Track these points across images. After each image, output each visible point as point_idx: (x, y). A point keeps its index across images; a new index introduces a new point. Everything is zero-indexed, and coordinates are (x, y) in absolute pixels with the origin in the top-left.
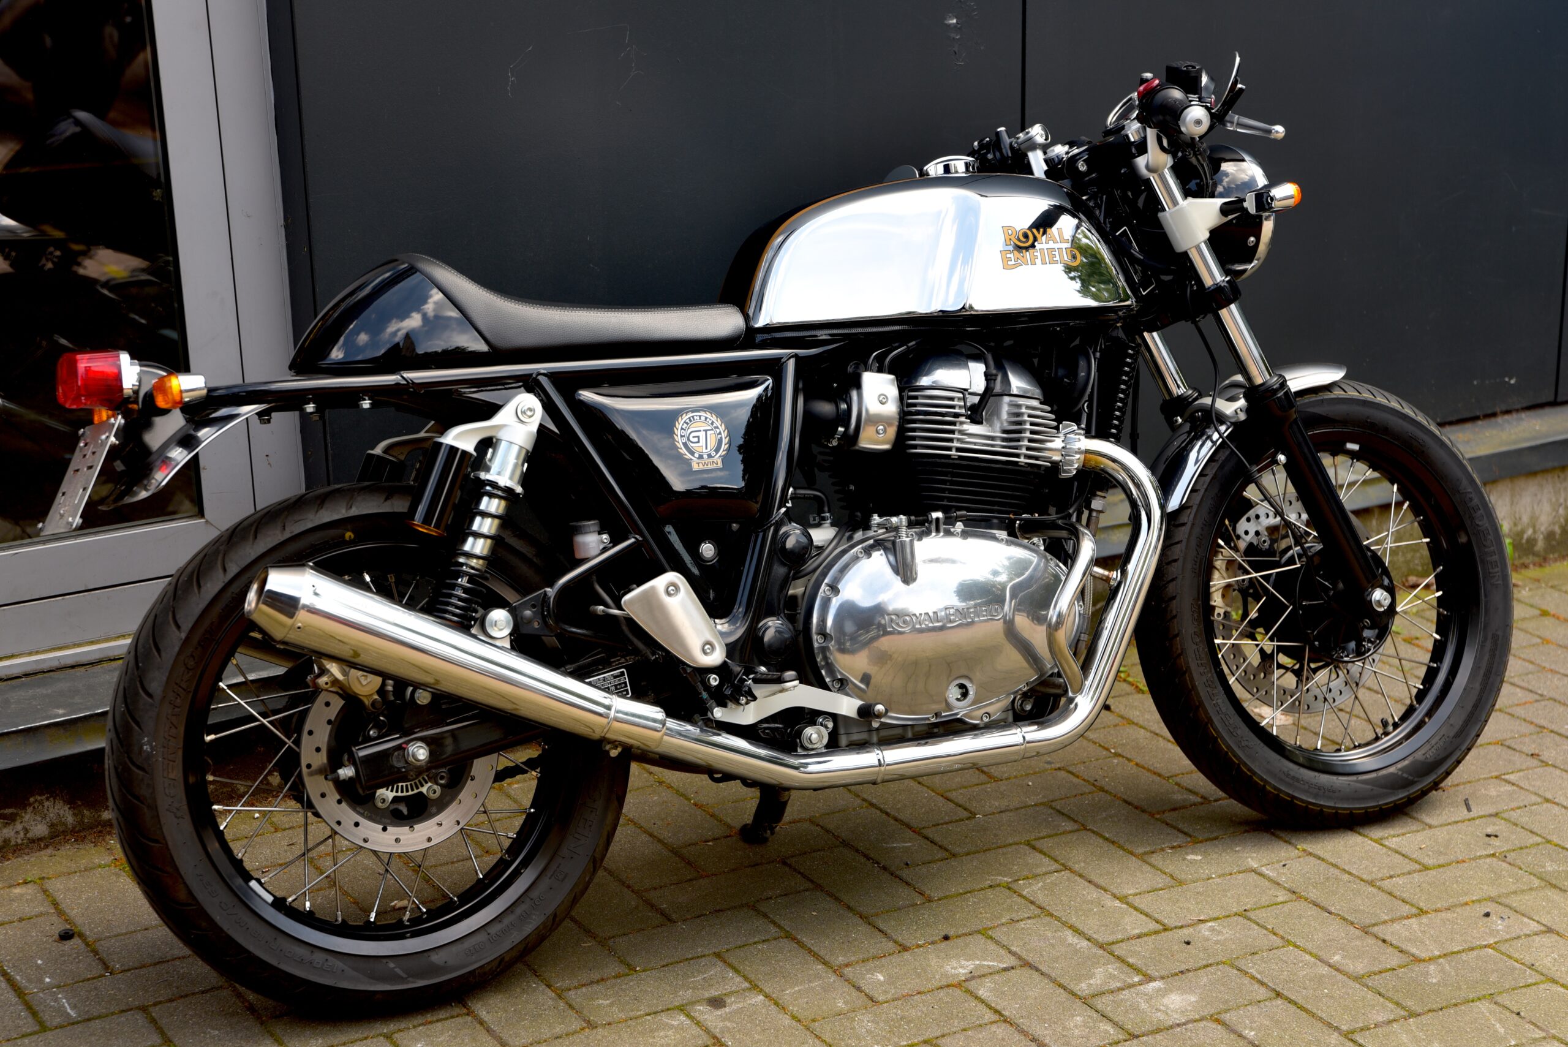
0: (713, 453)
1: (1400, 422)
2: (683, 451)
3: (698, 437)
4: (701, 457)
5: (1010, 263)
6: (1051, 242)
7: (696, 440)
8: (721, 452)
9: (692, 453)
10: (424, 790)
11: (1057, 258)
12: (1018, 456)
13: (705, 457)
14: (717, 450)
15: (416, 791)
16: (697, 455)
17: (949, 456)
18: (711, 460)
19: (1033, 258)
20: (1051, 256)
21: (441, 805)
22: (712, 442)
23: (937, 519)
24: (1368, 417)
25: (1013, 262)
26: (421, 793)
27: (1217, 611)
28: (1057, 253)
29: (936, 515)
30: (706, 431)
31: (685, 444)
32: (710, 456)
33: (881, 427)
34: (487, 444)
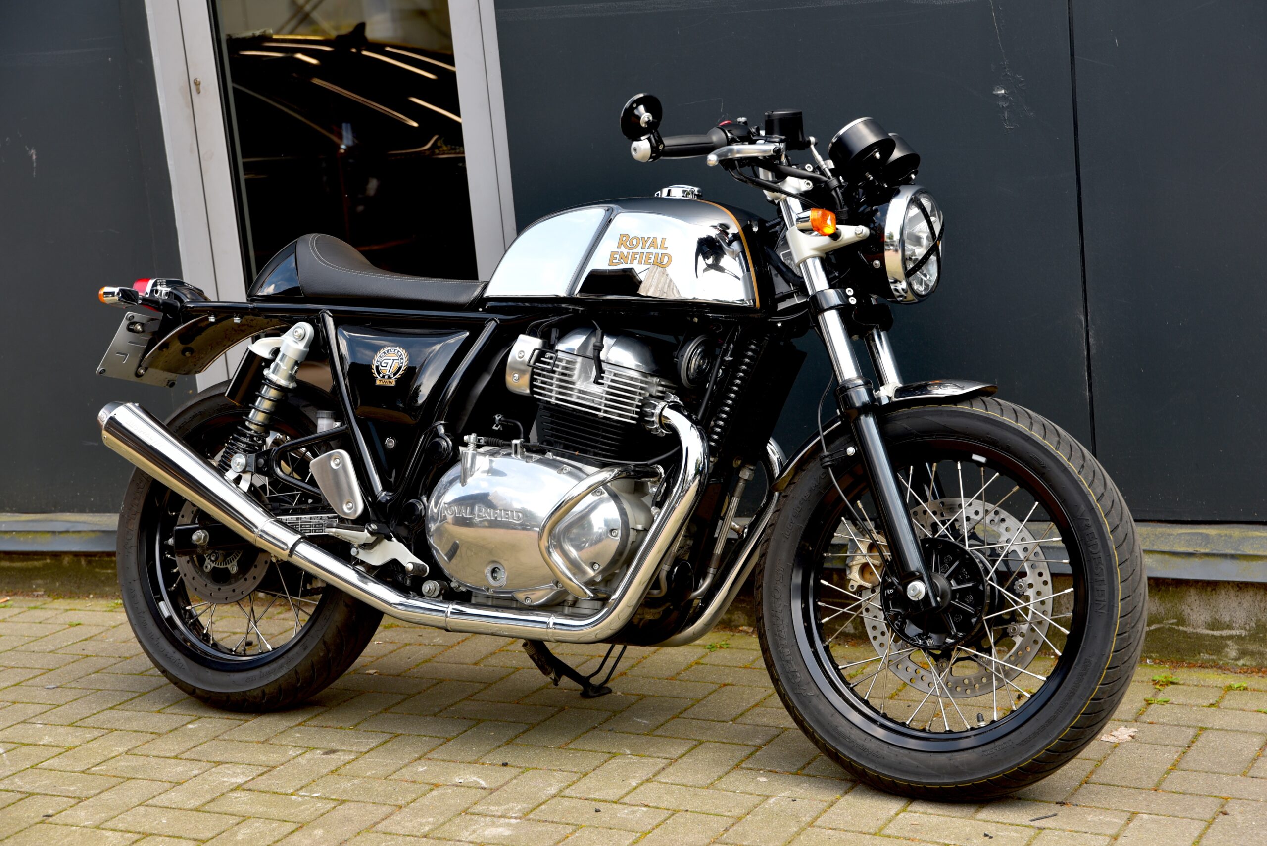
0: (392, 376)
1: (1022, 442)
2: (375, 371)
3: (387, 363)
4: (383, 377)
5: (614, 261)
6: (652, 248)
7: (385, 365)
8: (398, 376)
9: (379, 373)
10: (229, 566)
11: (652, 261)
12: (599, 410)
13: (386, 377)
14: (395, 374)
15: (225, 566)
16: (381, 375)
17: (549, 403)
18: (389, 380)
19: (633, 258)
20: (647, 258)
21: (236, 577)
22: (394, 369)
23: (516, 445)
24: (988, 434)
25: (617, 261)
26: (227, 568)
27: (852, 583)
28: (653, 257)
29: (515, 441)
30: (394, 360)
31: (377, 367)
32: (389, 377)
33: (517, 375)
34: (276, 352)
